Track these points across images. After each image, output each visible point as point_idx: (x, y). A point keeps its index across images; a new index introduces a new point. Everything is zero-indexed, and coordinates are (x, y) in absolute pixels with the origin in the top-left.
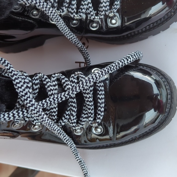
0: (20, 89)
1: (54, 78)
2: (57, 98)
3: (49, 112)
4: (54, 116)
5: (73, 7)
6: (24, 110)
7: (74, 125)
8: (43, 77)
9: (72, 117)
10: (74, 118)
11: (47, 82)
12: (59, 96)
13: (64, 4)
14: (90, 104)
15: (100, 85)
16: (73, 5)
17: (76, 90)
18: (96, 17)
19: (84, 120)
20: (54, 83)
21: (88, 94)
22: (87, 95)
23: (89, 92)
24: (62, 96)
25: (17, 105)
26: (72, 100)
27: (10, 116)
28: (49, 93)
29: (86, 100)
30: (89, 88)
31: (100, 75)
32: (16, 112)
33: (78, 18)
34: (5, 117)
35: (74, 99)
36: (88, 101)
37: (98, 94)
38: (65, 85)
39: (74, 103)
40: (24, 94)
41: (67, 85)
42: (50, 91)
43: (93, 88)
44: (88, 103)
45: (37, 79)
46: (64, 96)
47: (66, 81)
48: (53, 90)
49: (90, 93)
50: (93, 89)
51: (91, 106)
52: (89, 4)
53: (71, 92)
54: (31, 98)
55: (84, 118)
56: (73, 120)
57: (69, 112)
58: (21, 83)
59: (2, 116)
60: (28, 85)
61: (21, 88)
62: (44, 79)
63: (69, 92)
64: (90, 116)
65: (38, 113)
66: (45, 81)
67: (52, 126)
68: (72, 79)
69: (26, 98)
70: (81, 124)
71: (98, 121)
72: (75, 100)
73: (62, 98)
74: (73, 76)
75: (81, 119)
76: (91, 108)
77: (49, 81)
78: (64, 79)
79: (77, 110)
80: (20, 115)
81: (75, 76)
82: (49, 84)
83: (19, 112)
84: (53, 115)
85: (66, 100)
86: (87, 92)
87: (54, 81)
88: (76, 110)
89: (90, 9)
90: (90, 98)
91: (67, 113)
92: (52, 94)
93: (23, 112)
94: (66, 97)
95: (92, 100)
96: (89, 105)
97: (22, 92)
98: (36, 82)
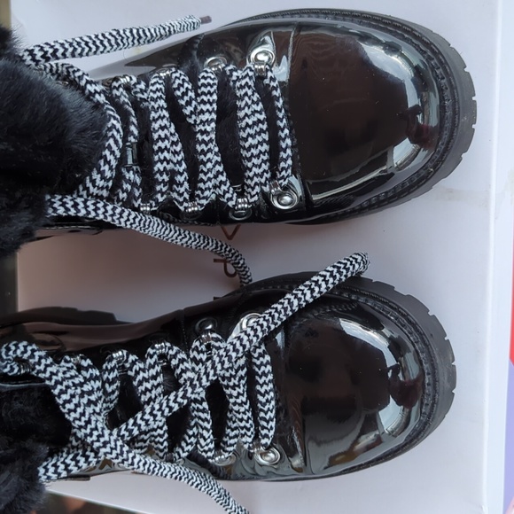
0: (73, 415)
1: (151, 357)
2: (160, 410)
3: (148, 435)
4: (162, 444)
5: (182, 190)
6: (88, 453)
7: (210, 454)
8: (127, 361)
9: (202, 441)
10: (209, 441)
11: (137, 373)
12: (165, 405)
13: (158, 188)
14: (242, 409)
15: (262, 362)
16: (181, 185)
17: (200, 384)
18: (240, 200)
19: (232, 441)
20: (153, 372)
21: (233, 387)
22: (233, 391)
23: (237, 383)
24: (171, 402)
25: (71, 442)
26: (198, 405)
27: (59, 470)
28: (144, 398)
29: (232, 400)
30: (237, 372)
31: (251, 338)
32: (72, 460)
33: (196, 209)
34: (49, 474)
35: (201, 404)
36: (235, 404)
37: (258, 383)
38: (178, 371)
39: (203, 411)
40: (83, 424)
41: (183, 371)
42: (144, 393)
43: (245, 369)
44: (236, 408)
45: (112, 369)
46: (175, 401)
47: (182, 361)
48: (150, 391)
49: (239, 386)
50: (247, 374)
51: (244, 413)
52: (220, 176)
53: (190, 390)
54: (100, 430)
55: (231, 438)
56: (207, 445)
57: (195, 429)
58: (73, 399)
59: (42, 471)
60: (90, 397)
61: (75, 411)
62: (128, 365)
63: (186, 391)
64: (245, 433)
65: (120, 457)
66: (132, 371)
67: (157, 472)
68: (195, 353)
69: (88, 431)
70: (226, 451)
71: (263, 441)
72: (205, 405)
73: (171, 409)
74: (196, 347)
75: (225, 439)
76: (245, 417)
77: (140, 369)
78: (175, 356)
79: (212, 426)
80: (80, 464)
81: (200, 345)
82: (140, 377)
83: (79, 458)
84: (159, 442)
85: (180, 409)
86: (231, 384)
87: (152, 367)
88: (209, 426)
89: (223, 187)
90: (241, 397)
91: (191, 433)
92: (150, 399)
93: (87, 457)
94: (180, 404)
95: (244, 400)
96: (238, 412)
97: (80, 420)
98: (111, 376)
